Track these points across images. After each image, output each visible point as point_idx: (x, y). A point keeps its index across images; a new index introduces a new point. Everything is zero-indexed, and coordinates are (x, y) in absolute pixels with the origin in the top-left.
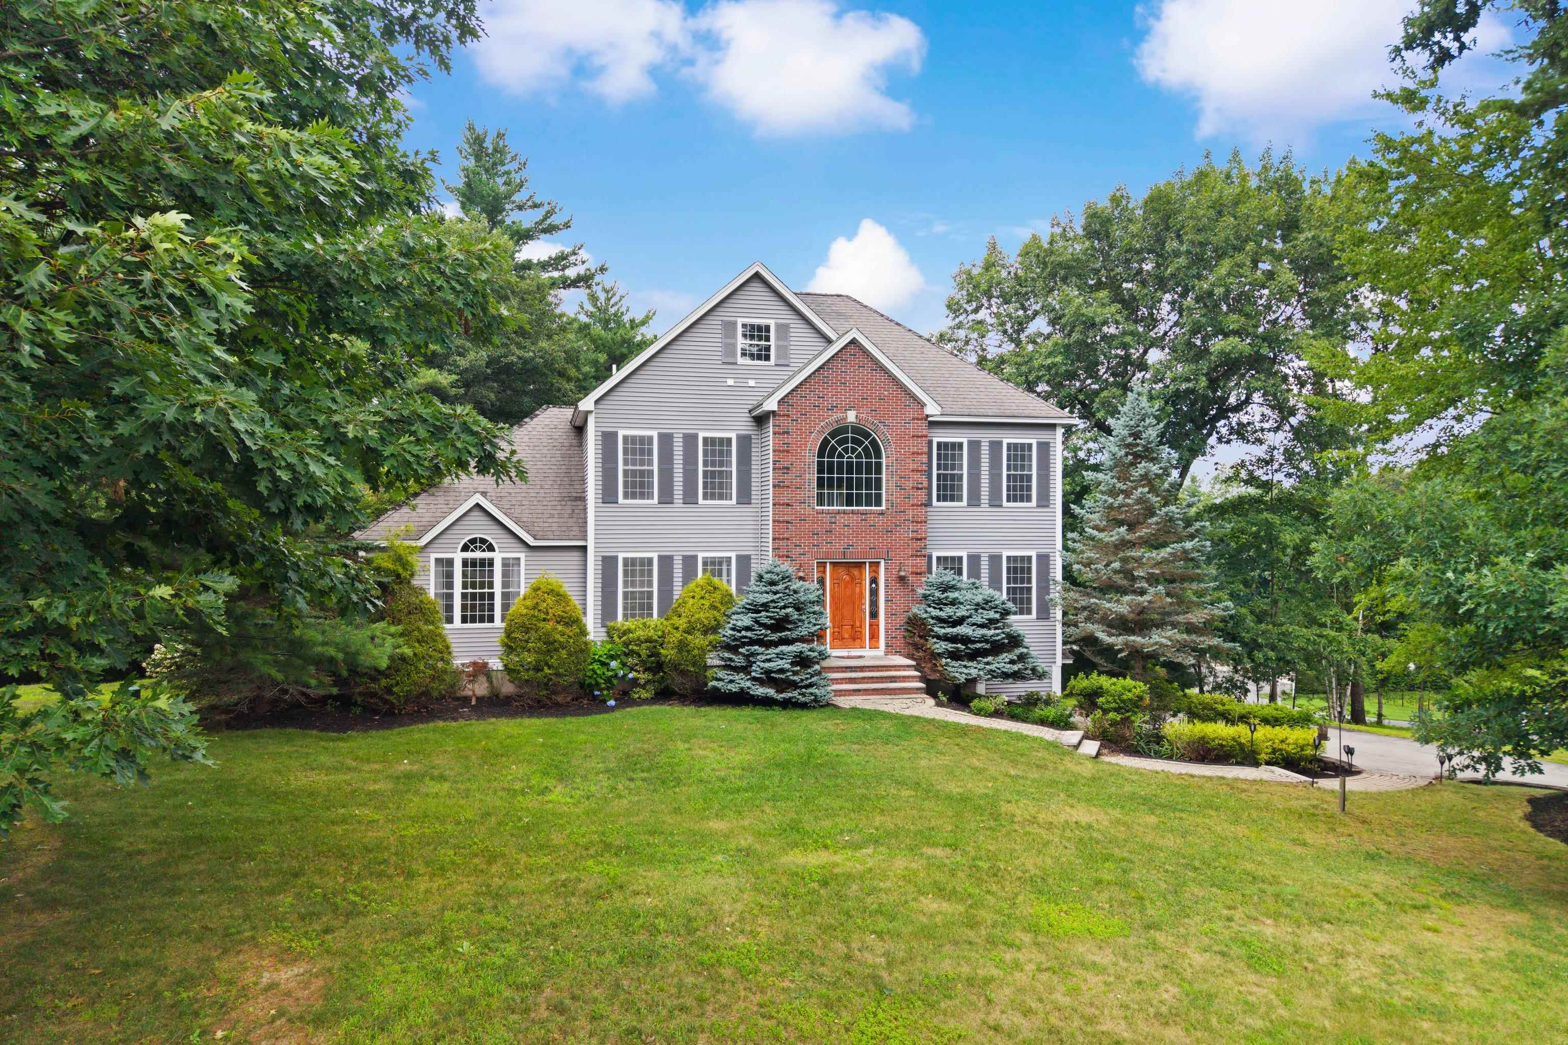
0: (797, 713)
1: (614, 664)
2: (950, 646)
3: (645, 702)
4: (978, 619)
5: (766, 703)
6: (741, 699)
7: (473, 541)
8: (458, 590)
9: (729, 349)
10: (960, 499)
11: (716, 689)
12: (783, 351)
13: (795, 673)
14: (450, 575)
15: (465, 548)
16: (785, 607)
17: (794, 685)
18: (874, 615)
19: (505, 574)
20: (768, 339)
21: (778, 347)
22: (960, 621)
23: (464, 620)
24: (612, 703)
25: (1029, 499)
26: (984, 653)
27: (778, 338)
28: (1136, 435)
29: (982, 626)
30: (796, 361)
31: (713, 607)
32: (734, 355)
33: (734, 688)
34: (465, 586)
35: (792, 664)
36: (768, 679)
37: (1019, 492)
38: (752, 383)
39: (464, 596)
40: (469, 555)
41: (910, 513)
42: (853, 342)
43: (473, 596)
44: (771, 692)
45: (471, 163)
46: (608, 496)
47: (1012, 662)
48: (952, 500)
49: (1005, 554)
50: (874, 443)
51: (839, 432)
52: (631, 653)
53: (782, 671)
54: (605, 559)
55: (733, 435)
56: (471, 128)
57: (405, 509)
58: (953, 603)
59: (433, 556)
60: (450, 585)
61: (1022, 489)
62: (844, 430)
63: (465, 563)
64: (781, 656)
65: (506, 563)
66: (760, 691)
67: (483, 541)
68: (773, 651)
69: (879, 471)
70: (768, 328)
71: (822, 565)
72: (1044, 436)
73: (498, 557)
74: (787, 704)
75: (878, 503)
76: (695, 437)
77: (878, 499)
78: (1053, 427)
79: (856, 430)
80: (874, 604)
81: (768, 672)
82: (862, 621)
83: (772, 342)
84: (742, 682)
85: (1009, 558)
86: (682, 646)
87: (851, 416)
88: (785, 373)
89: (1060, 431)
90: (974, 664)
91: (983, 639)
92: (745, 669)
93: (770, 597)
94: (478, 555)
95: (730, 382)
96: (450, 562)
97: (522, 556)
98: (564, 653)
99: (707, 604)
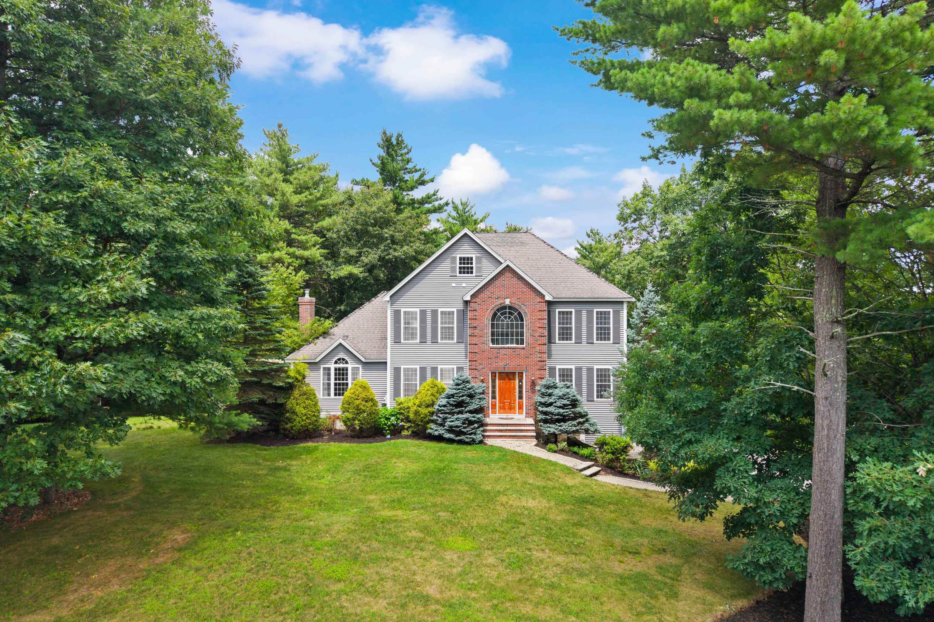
0: (465, 446)
1: (393, 418)
2: (543, 417)
3: (407, 437)
4: (558, 404)
5: (450, 441)
6: (439, 439)
7: (339, 359)
8: (332, 382)
9: (453, 269)
10: (571, 339)
11: (430, 434)
12: (479, 269)
13: (465, 428)
14: (329, 374)
15: (336, 363)
16: (463, 396)
17: (464, 433)
18: (521, 397)
19: (353, 374)
20: (472, 264)
21: (477, 267)
22: (551, 404)
23: (335, 395)
24: (389, 436)
25: (609, 339)
26: (558, 421)
27: (477, 263)
28: (645, 312)
29: (560, 407)
30: (484, 274)
31: (432, 395)
32: (455, 272)
33: (436, 433)
34: (336, 379)
35: (463, 423)
36: (451, 430)
37: (603, 335)
38: (464, 285)
39: (335, 384)
40: (337, 366)
41: (538, 348)
42: (508, 266)
43: (339, 384)
44: (452, 436)
45: (383, 153)
46: (397, 340)
47: (575, 426)
48: (567, 340)
49: (596, 367)
50: (520, 314)
51: (502, 308)
52: (401, 414)
53: (457, 427)
54: (395, 368)
55: (455, 310)
56: (384, 133)
57: (312, 345)
58: (550, 395)
59: (322, 366)
60: (329, 379)
61: (605, 334)
62: (504, 308)
63: (336, 369)
64: (457, 419)
65: (353, 369)
66: (447, 435)
67: (343, 359)
68: (456, 416)
69: (522, 327)
70: (472, 259)
71: (494, 374)
72: (617, 307)
73: (350, 366)
74: (461, 442)
75: (522, 343)
76: (437, 311)
77: (522, 341)
78: (622, 303)
79: (510, 308)
80: (521, 392)
81: (451, 427)
82: (515, 401)
83: (474, 265)
84: (441, 431)
85: (597, 369)
86: (416, 413)
87: (507, 302)
88: (480, 279)
89: (625, 305)
90: (553, 426)
91: (559, 414)
92: (442, 425)
93: (455, 391)
94: (341, 366)
95: (454, 285)
96: (329, 369)
97: (360, 366)
98: (365, 415)
99: (430, 393)
